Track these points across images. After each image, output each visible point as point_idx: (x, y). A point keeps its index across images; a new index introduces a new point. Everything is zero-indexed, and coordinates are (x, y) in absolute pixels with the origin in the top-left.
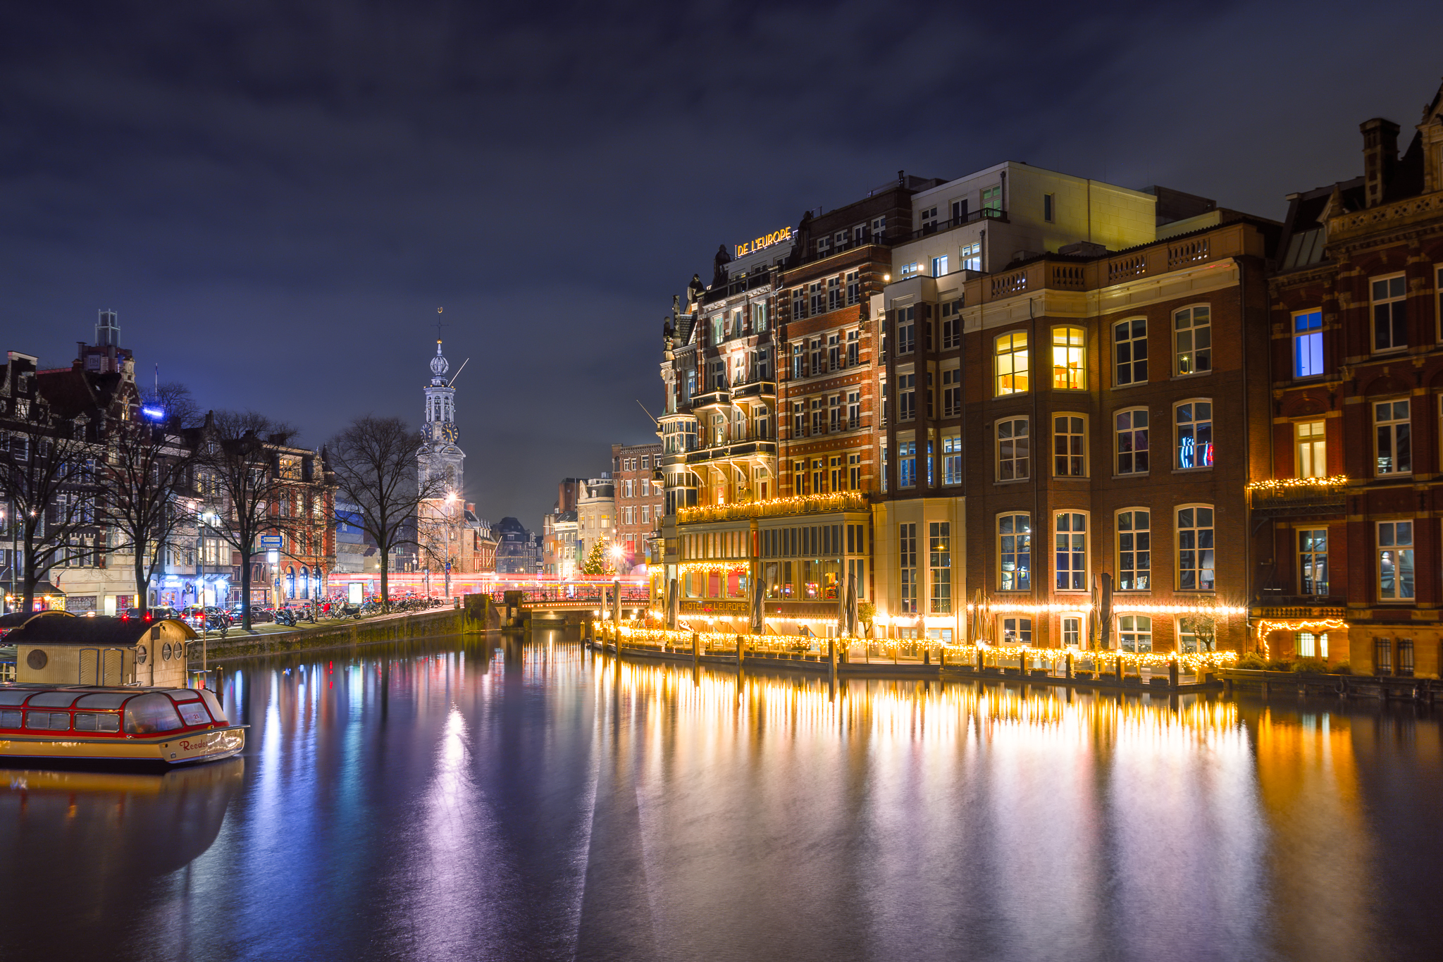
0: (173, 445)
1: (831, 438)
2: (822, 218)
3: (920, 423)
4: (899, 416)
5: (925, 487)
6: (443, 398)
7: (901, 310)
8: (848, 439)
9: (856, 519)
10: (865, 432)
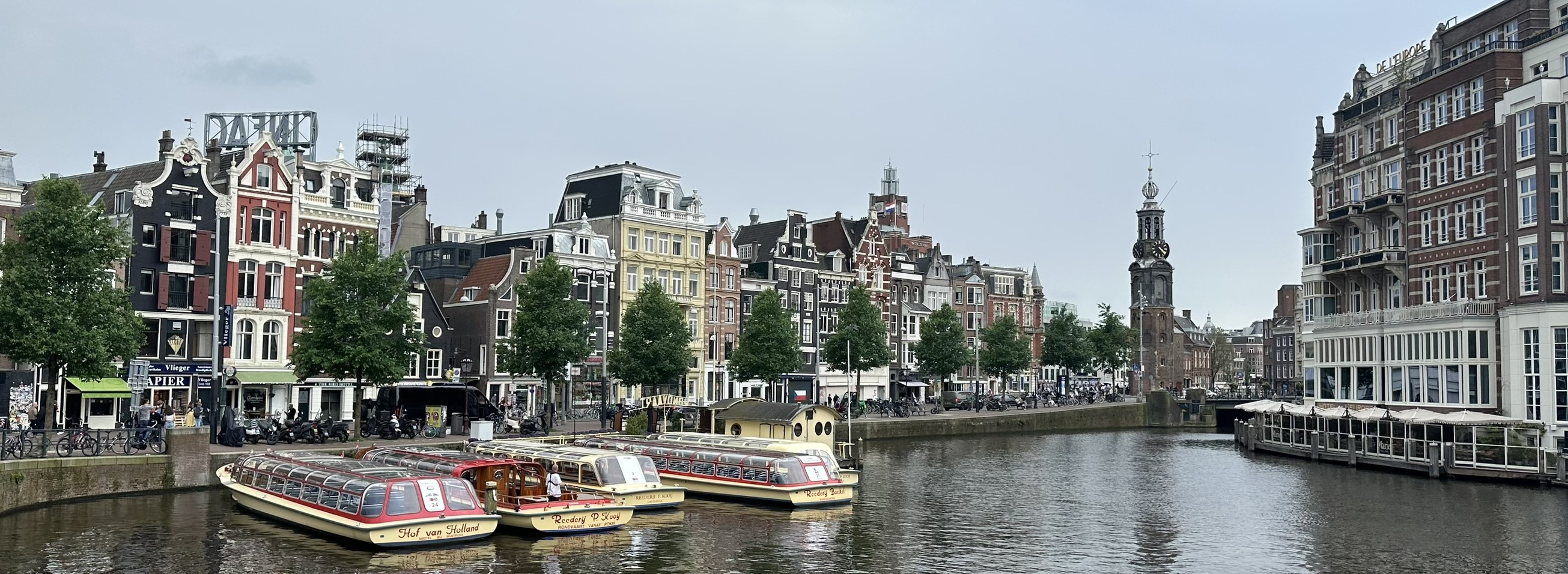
0: (907, 272)
1: (1459, 245)
2: (1458, 27)
3: (1543, 227)
4: (1521, 221)
5: (1549, 291)
6: (1153, 218)
7: (1522, 114)
8: (1475, 245)
9: (1478, 326)
10: (1492, 238)
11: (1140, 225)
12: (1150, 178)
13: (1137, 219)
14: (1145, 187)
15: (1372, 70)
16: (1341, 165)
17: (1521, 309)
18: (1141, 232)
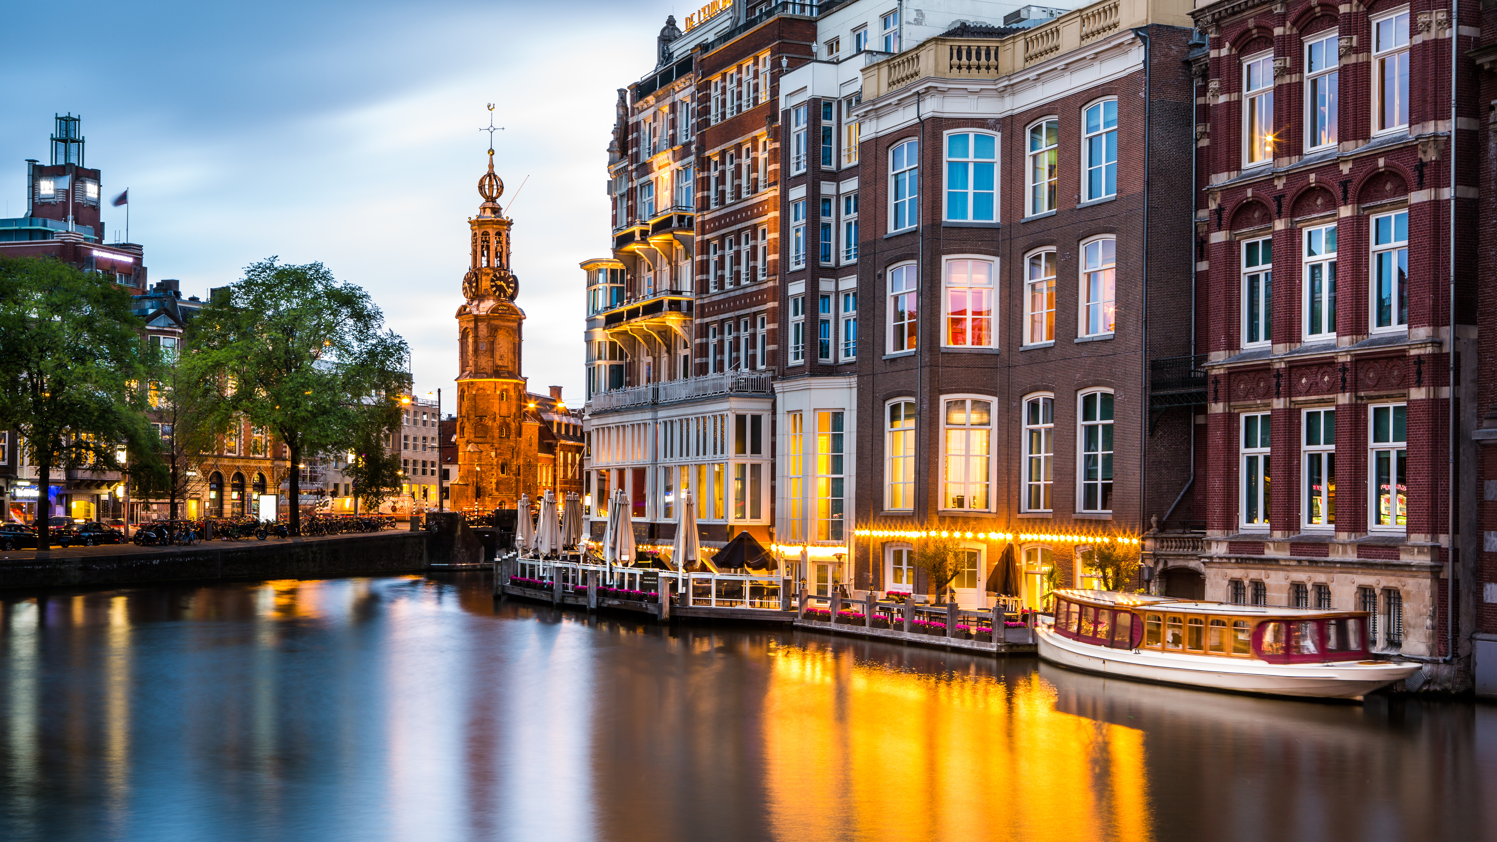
1: (742, 291)
3: (809, 270)
4: (792, 260)
5: (813, 362)
6: (492, 233)
7: (797, 107)
8: (756, 294)
9: (749, 407)
10: (771, 284)
11: (474, 242)
12: (491, 166)
13: (470, 233)
14: (481, 181)
15: (681, 25)
16: (634, 166)
17: (788, 385)
18: (475, 252)
